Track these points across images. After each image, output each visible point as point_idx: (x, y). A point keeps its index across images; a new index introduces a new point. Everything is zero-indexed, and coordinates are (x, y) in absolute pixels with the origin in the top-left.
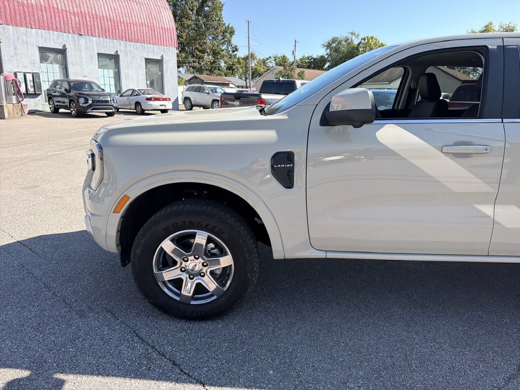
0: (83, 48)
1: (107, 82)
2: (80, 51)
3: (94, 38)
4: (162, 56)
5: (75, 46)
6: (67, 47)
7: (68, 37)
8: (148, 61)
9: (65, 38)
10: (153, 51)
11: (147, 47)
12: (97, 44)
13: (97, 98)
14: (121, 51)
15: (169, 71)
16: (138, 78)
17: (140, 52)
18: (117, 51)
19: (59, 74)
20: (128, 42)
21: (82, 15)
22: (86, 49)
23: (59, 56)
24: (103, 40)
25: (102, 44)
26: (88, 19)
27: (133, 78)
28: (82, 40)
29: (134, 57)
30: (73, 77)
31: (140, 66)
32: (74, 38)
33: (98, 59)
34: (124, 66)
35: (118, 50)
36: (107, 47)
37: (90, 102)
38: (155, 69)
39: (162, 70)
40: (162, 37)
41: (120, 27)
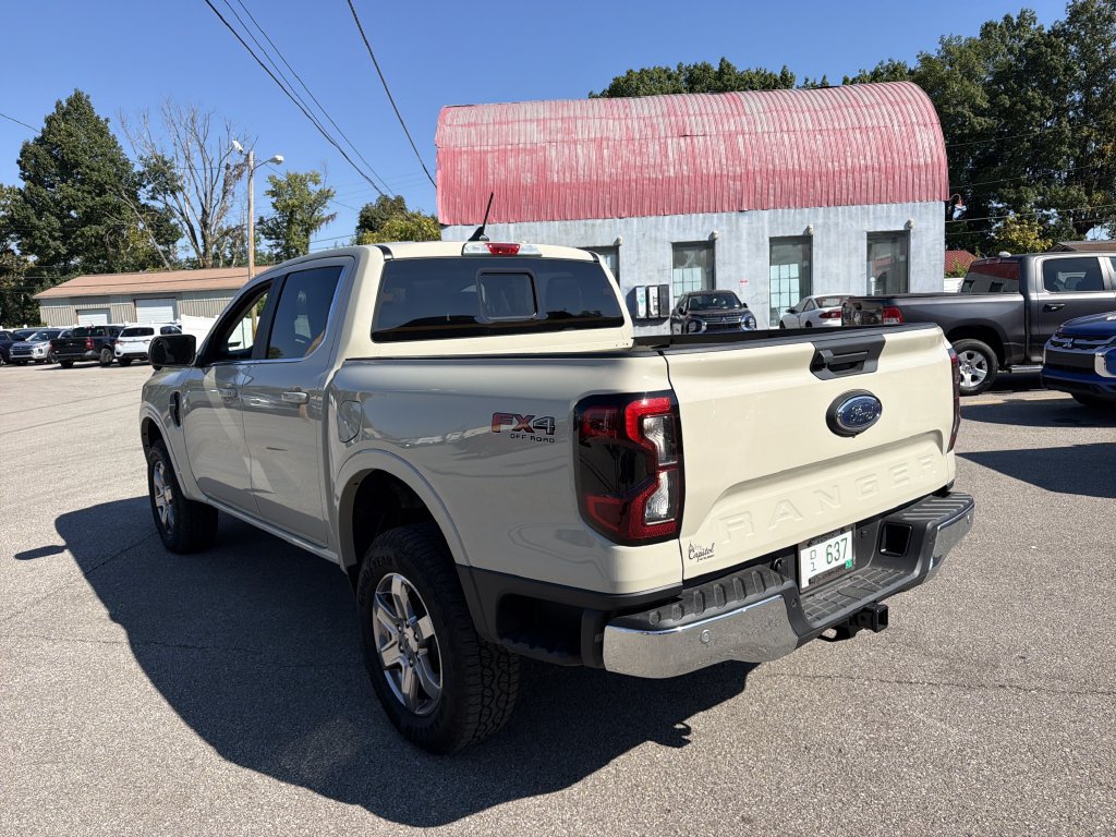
0: (745, 232)
1: (784, 287)
2: (738, 239)
3: (766, 213)
4: (909, 222)
5: (730, 232)
7: (720, 219)
8: (874, 238)
9: (715, 222)
10: (888, 217)
11: (875, 210)
12: (770, 222)
14: (816, 226)
15: (924, 253)
16: (849, 273)
17: (858, 223)
18: (808, 229)
19: (700, 284)
20: (832, 208)
21: (748, 176)
22: (749, 234)
23: (704, 253)
24: (783, 213)
25: (780, 221)
26: (758, 181)
27: (837, 275)
28: (744, 220)
29: (843, 235)
30: (721, 286)
31: (856, 249)
32: (729, 219)
33: (771, 246)
34: (820, 252)
35: (811, 226)
36: (788, 224)
37: (704, 328)
38: (886, 252)
39: (906, 251)
40: (910, 185)
41: (818, 183)
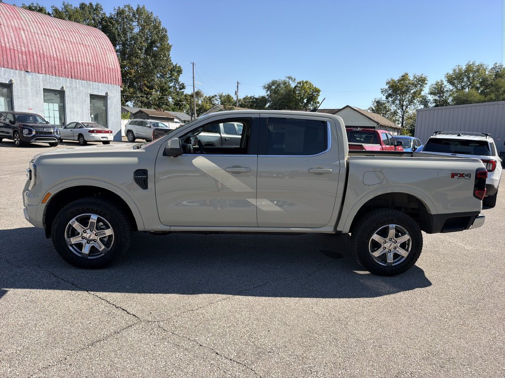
0: (29, 83)
1: (52, 115)
2: (26, 85)
3: (41, 76)
4: (107, 93)
5: (21, 81)
6: (13, 82)
7: (15, 73)
8: (93, 97)
9: (12, 74)
10: (98, 89)
11: (93, 84)
12: (43, 81)
13: (41, 130)
14: (66, 87)
15: (113, 107)
16: (83, 112)
17: (85, 89)
18: (63, 87)
19: (3, 107)
20: (74, 80)
21: (29, 54)
22: (32, 84)
23: (5, 90)
24: (50, 77)
25: (48, 80)
26: (35, 58)
27: (78, 112)
28: (29, 77)
29: (79, 93)
30: (17, 109)
31: (85, 101)
32: (20, 75)
33: (44, 93)
34: (69, 100)
35: (64, 87)
36: (52, 83)
37: (34, 133)
38: (99, 104)
39: (106, 105)
40: (107, 76)
41: (66, 66)
